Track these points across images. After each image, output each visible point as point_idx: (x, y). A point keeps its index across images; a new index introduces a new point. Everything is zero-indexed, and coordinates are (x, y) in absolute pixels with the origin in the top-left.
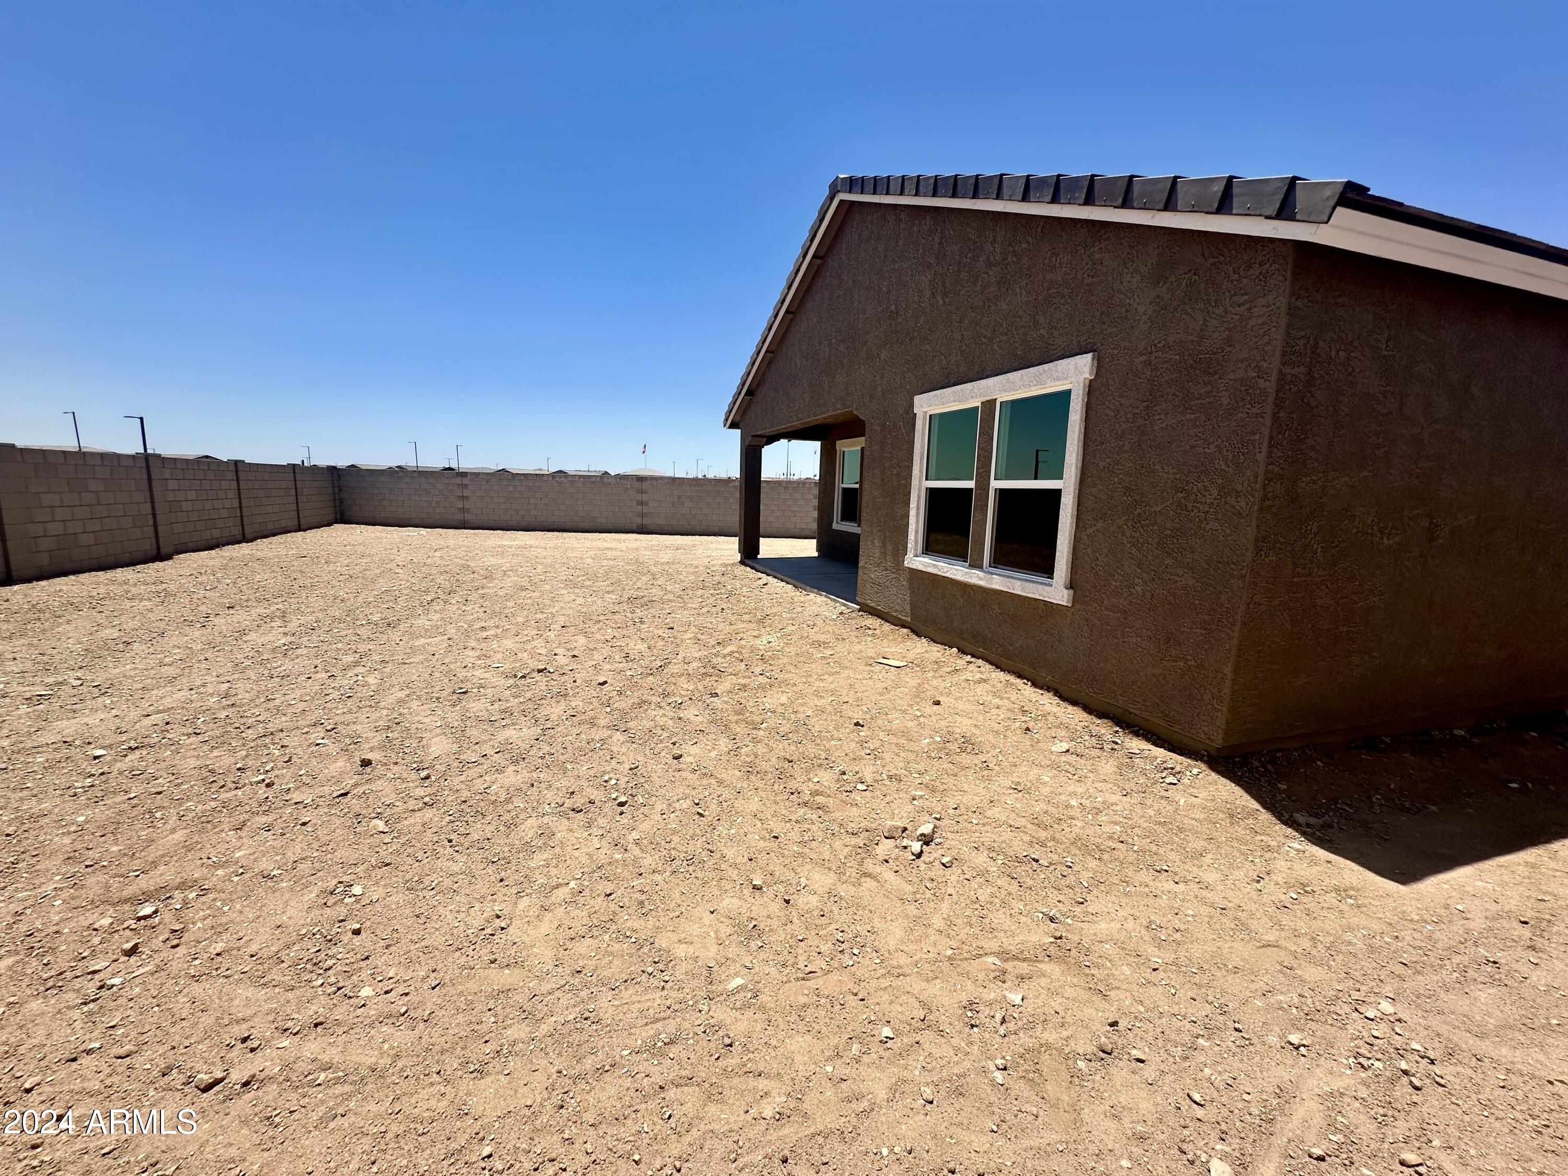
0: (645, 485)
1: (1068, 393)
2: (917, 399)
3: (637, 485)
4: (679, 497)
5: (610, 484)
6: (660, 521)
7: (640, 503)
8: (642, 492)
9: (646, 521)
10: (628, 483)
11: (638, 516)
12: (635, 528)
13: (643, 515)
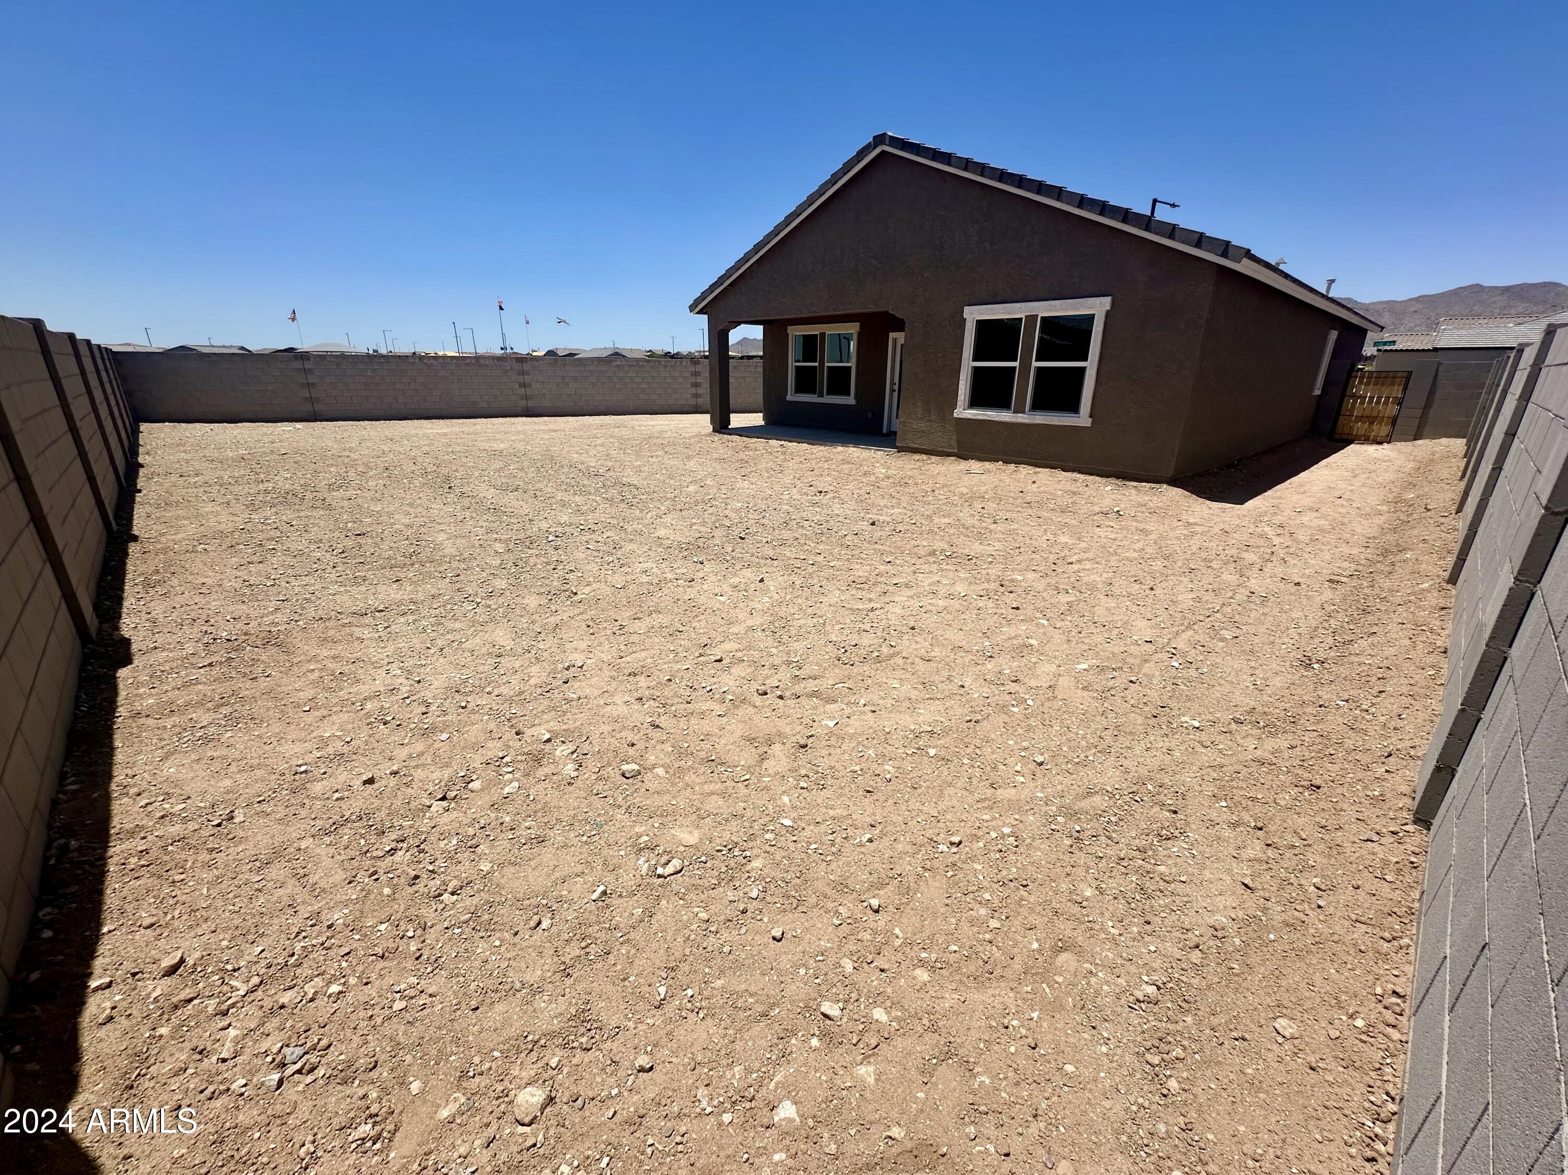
0: (527, 367)
1: (1091, 318)
2: (966, 309)
3: (517, 366)
4: (563, 378)
5: (487, 366)
6: (546, 403)
7: (523, 385)
8: (523, 373)
9: (531, 403)
10: (507, 365)
11: (522, 399)
12: (520, 411)
13: (527, 398)
